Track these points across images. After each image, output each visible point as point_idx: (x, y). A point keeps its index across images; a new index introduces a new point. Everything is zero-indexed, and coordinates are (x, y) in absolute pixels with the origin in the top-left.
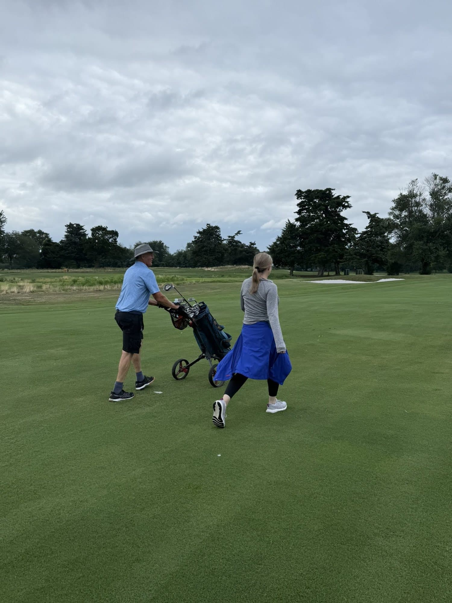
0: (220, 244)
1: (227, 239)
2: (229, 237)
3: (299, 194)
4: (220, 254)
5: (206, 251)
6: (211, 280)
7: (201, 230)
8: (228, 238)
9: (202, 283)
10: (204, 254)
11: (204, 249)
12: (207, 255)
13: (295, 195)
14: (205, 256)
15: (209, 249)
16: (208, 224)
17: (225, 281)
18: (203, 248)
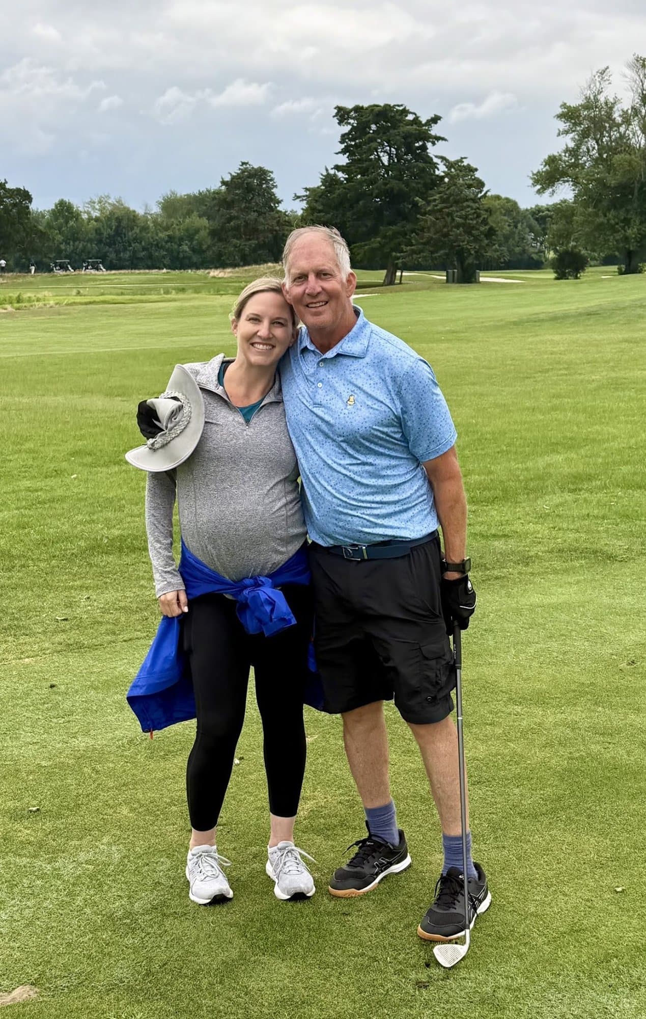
0: (272, 209)
1: (304, 196)
2: (307, 189)
3: (342, 115)
4: (270, 235)
5: (237, 228)
6: (88, 300)
7: (228, 178)
8: (305, 194)
9: (67, 305)
10: (234, 237)
11: (232, 223)
12: (239, 238)
13: (334, 117)
14: (235, 241)
15: (243, 223)
16: (243, 164)
17: (111, 301)
18: (229, 223)
